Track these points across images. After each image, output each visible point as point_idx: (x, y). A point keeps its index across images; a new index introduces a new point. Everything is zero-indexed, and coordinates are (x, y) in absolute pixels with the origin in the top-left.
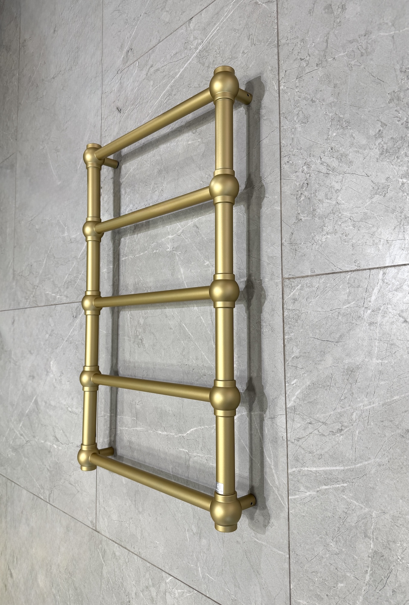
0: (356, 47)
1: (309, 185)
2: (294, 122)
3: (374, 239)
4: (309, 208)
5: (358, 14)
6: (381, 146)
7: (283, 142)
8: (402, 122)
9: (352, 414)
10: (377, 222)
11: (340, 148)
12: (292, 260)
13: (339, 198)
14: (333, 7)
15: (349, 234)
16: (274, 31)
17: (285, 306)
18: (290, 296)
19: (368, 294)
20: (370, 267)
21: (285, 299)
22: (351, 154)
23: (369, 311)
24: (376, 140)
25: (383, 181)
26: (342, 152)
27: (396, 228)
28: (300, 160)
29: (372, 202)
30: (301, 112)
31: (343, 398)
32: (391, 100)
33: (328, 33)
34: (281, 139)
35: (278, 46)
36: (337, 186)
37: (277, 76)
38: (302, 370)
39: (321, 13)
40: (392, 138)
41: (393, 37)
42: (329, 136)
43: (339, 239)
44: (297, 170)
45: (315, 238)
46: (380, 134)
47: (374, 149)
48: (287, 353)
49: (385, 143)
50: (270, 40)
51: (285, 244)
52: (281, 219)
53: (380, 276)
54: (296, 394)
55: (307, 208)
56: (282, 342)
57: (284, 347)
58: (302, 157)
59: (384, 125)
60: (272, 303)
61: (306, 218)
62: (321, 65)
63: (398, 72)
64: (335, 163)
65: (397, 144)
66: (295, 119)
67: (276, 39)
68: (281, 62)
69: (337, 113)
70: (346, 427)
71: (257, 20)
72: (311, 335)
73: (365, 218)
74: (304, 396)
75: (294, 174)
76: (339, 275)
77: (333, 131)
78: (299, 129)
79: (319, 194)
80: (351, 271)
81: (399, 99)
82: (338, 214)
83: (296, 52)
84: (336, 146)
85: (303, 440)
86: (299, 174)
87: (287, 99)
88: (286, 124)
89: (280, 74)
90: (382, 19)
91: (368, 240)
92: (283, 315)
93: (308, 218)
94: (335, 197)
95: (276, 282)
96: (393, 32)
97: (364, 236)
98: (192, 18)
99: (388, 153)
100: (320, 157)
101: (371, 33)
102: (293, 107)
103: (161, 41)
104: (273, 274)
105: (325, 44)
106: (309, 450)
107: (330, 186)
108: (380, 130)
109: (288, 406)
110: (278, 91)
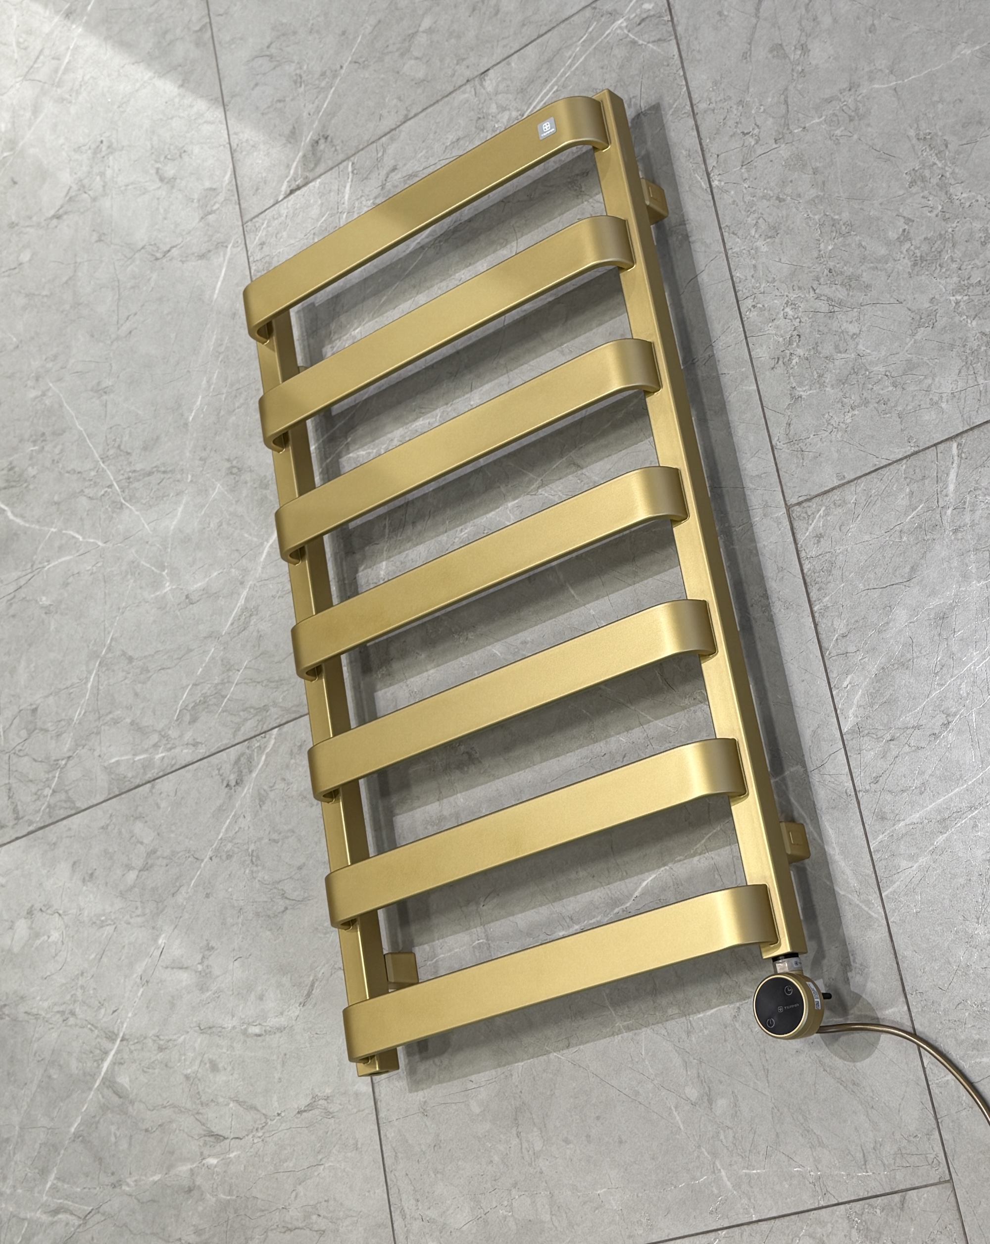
0: (838, 108)
1: (802, 337)
2: (752, 239)
3: (931, 396)
4: (811, 374)
5: (832, 58)
6: (911, 253)
7: (738, 275)
8: (935, 213)
9: (959, 689)
10: (930, 369)
11: (845, 268)
12: (799, 469)
13: (860, 347)
14: (785, 48)
15: (889, 400)
16: (681, 89)
17: (803, 554)
18: (808, 534)
19: (941, 484)
20: (936, 442)
21: (800, 543)
22: (864, 274)
23: (949, 512)
24: (901, 245)
25: (927, 305)
26: (849, 273)
27: (962, 371)
28: (775, 299)
29: (915, 340)
30: (761, 221)
31: (938, 669)
32: (912, 183)
33: (786, 89)
34: (733, 270)
35: (694, 115)
36: (853, 329)
37: (703, 166)
38: (858, 653)
39: (767, 58)
40: (925, 239)
41: (895, 89)
42: (822, 252)
43: (875, 412)
44: (774, 317)
45: (832, 422)
46: (905, 236)
47: (902, 259)
48: (823, 636)
49: (916, 248)
50: (675, 106)
51: (779, 445)
52: (762, 404)
53: (955, 451)
54: (855, 701)
55: (807, 375)
56: (811, 620)
57: (816, 625)
58: (778, 294)
59: (908, 221)
60: (776, 557)
61: (809, 393)
62: (782, 140)
63: (914, 141)
64: (841, 293)
65: (936, 246)
66: (753, 232)
67: (689, 103)
68: (706, 141)
69: (828, 214)
70: (955, 715)
71: (641, 72)
72: (861, 586)
73: (910, 367)
74: (870, 697)
75: (770, 325)
76: (887, 469)
77: (827, 242)
78: (764, 249)
79: (823, 349)
80: (906, 457)
81: (923, 179)
82: (864, 372)
83: (730, 123)
84: (838, 266)
85: (885, 776)
86: (781, 322)
87: (731, 201)
88: (736, 244)
89: (708, 161)
90: (872, 64)
91: (921, 400)
92: (802, 570)
93: (811, 392)
94: (853, 346)
95: (777, 517)
96: (895, 83)
97: (914, 397)
98: (488, 70)
99: (925, 262)
100: (813, 289)
101: (859, 86)
102: (743, 213)
103: (410, 117)
104: (766, 506)
105: (783, 107)
106: (899, 789)
107: (840, 330)
108: (904, 230)
109: (844, 730)
110: (709, 190)
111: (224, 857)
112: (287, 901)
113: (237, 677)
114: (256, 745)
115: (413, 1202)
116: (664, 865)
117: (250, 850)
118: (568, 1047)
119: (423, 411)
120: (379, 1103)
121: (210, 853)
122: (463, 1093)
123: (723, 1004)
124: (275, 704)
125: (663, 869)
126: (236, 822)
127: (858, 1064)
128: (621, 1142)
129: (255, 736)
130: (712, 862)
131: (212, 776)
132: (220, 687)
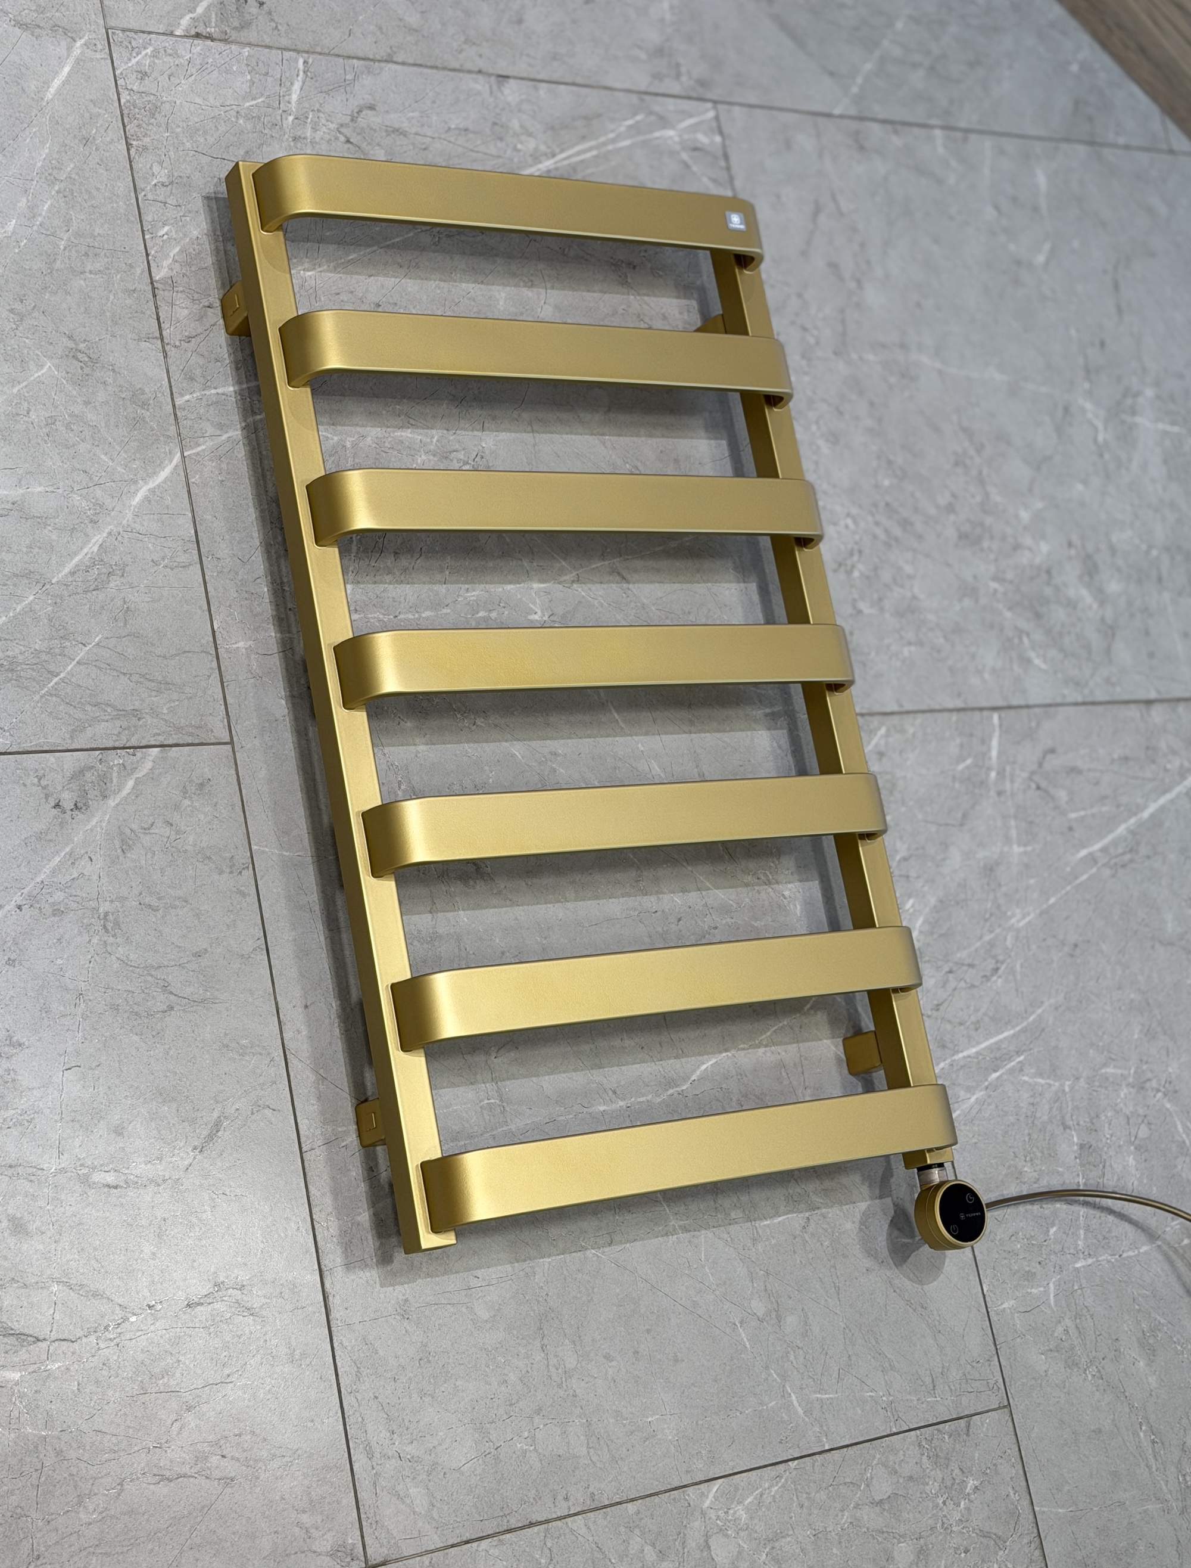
111: (48, 910)
112: (172, 997)
113: (82, 653)
114: (116, 762)
115: (385, 1434)
116: (726, 1050)
117: (101, 910)
118: (610, 1244)
119: (412, 421)
120: (331, 1298)
121: (18, 899)
122: (464, 1293)
123: (791, 1212)
124: (154, 712)
125: (724, 1054)
126: (73, 863)
127: (926, 1287)
128: (676, 1361)
129: (115, 748)
130: (779, 1057)
131: (24, 785)
132: (44, 657)
